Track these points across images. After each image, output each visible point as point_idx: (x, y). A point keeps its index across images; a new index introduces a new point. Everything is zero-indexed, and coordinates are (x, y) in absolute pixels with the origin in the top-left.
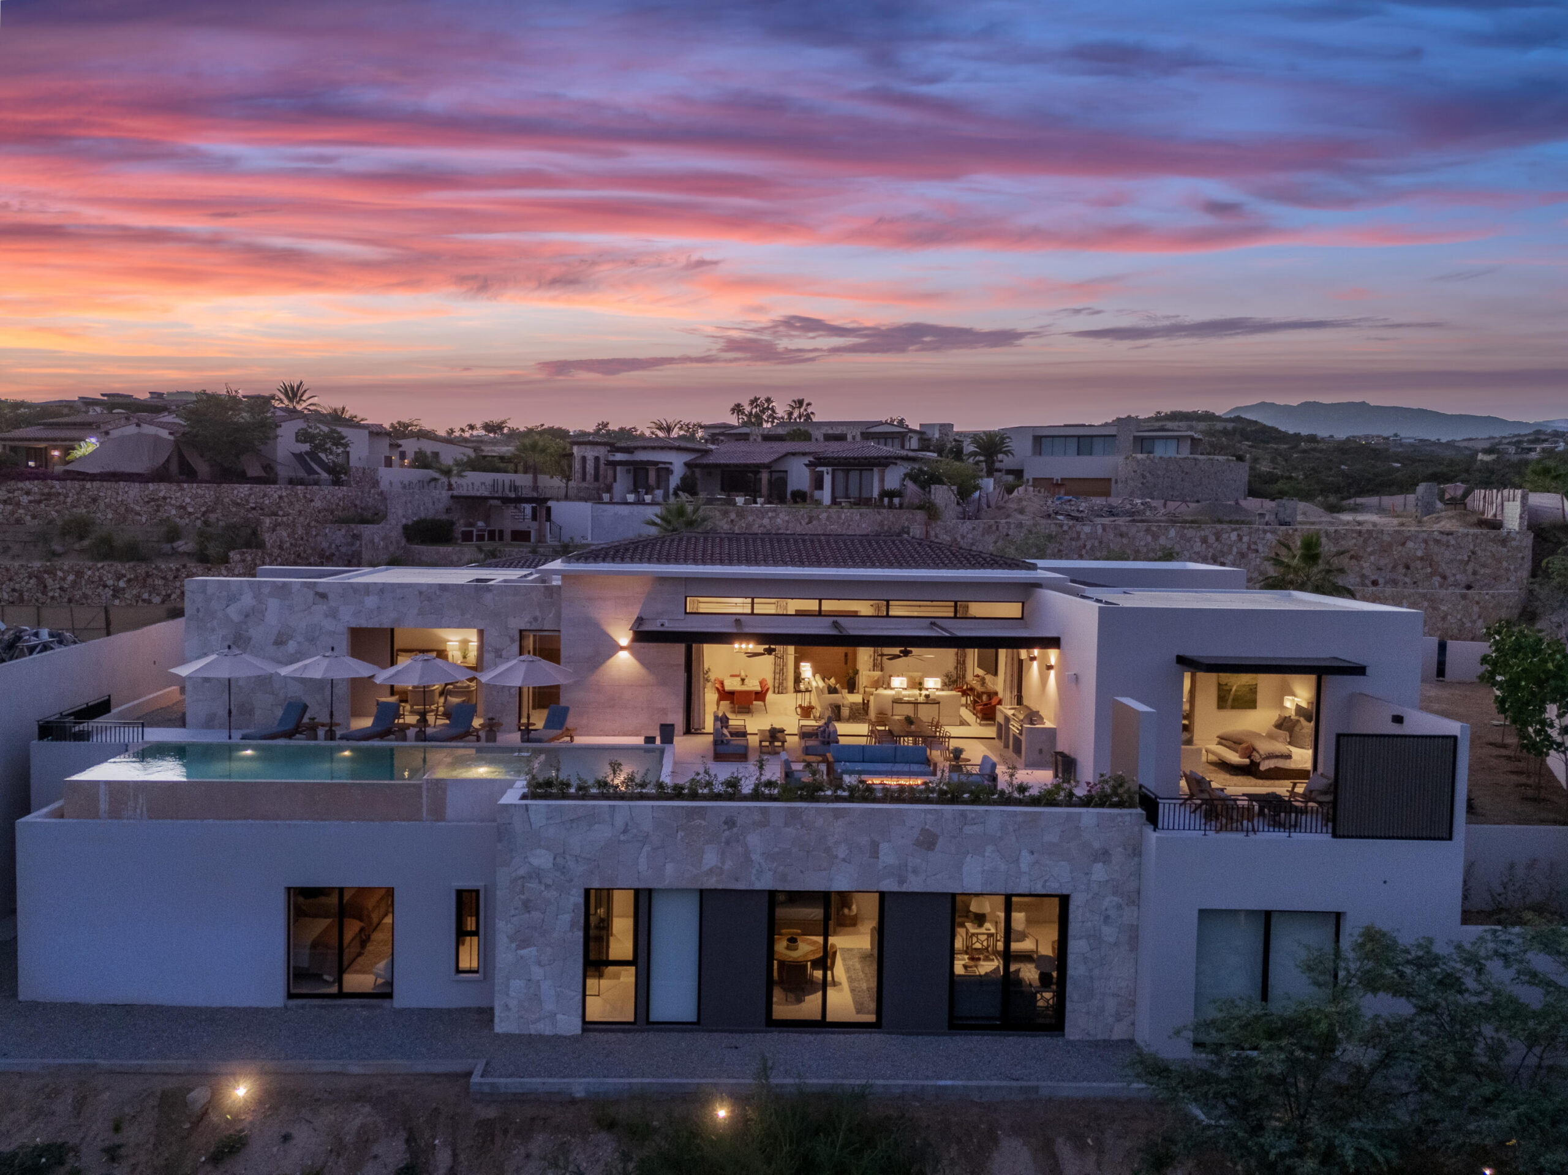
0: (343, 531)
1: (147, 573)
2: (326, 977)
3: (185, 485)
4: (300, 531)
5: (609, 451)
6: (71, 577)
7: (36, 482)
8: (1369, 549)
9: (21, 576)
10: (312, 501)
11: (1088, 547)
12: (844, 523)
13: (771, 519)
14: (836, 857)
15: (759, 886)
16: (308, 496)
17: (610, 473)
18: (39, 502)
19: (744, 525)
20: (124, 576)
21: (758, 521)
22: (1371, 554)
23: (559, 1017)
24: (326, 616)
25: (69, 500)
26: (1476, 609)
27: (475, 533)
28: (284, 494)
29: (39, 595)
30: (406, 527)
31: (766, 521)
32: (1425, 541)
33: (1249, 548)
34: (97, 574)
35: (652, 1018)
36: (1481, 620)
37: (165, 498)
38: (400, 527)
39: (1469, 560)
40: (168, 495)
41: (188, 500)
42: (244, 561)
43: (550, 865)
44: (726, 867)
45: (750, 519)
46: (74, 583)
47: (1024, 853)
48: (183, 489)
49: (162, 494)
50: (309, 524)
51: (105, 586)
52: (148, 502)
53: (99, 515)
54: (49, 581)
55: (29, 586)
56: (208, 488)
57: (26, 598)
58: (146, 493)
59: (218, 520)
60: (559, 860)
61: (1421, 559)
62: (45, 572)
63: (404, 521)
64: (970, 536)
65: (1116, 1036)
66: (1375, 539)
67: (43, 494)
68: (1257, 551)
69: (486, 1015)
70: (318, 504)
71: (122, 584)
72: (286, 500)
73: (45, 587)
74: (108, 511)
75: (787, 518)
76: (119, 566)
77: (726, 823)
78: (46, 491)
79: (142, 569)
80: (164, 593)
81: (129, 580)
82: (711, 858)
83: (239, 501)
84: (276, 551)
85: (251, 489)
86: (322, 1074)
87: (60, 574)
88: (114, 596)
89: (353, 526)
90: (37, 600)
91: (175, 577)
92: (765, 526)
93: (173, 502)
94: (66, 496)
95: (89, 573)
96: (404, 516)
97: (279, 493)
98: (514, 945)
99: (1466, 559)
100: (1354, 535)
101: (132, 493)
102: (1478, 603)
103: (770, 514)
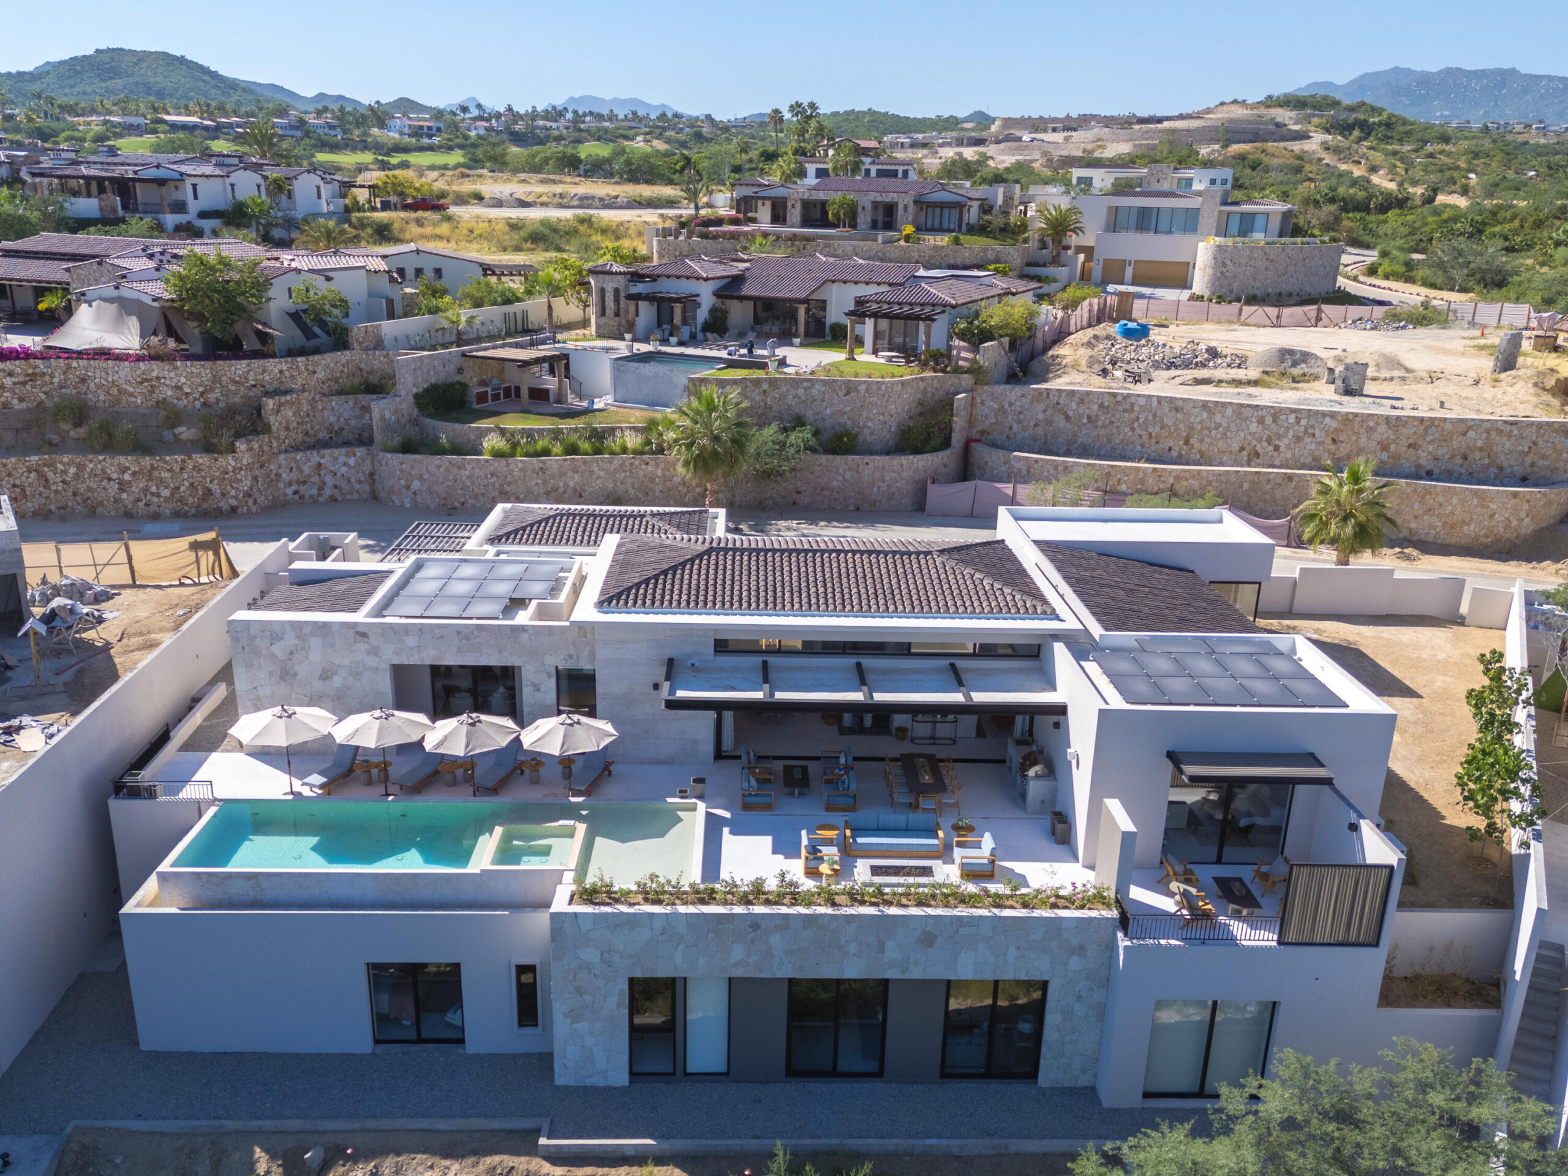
0: (351, 403)
1: (152, 465)
2: (404, 1022)
3: (179, 363)
4: (306, 407)
5: (630, 281)
6: (73, 470)
7: (17, 362)
8: (1429, 438)
9: (20, 471)
10: (314, 372)
11: (1141, 420)
12: (884, 395)
13: (805, 389)
14: (847, 953)
15: (779, 975)
16: (310, 368)
17: (632, 308)
18: (24, 383)
19: (777, 396)
20: (128, 468)
21: (793, 392)
22: (1429, 443)
23: (609, 1073)
24: (368, 654)
25: (56, 380)
26: (1525, 507)
27: (490, 393)
28: (285, 368)
29: (42, 489)
30: (417, 396)
31: (801, 392)
32: (1488, 431)
33: (1306, 432)
34: (99, 466)
35: (689, 1070)
36: (1528, 519)
37: (158, 378)
38: (411, 399)
39: (1529, 452)
40: (161, 375)
41: (183, 380)
42: (251, 449)
43: (598, 960)
44: (751, 960)
45: (784, 389)
46: (77, 476)
47: (1012, 949)
48: (176, 368)
49: (155, 374)
50: (313, 398)
51: (110, 479)
52: (141, 383)
53: (90, 396)
54: (50, 475)
55: (30, 480)
56: (203, 366)
57: (28, 493)
58: (138, 372)
59: (218, 400)
60: (606, 956)
61: (1481, 449)
62: (45, 465)
63: (414, 390)
64: (1018, 403)
65: (1080, 1084)
66: (1436, 427)
67: (28, 375)
68: (1314, 435)
69: (546, 1060)
70: (321, 375)
71: (127, 477)
72: (287, 374)
73: (47, 480)
74: (99, 391)
75: (823, 389)
76: (122, 459)
77: (750, 926)
78: (30, 371)
79: (147, 461)
80: (172, 486)
81: (134, 473)
82: (738, 953)
83: (238, 379)
84: (283, 434)
85: (249, 365)
86: (415, 1130)
87: (60, 466)
88: (121, 490)
89: (360, 397)
90: (40, 495)
91: (182, 469)
92: (799, 397)
93: (168, 382)
94: (52, 376)
95: (91, 465)
96: (414, 385)
97: (279, 367)
98: (569, 1020)
99: (1526, 449)
100: (1416, 423)
101: (122, 374)
102: (1528, 501)
103: (805, 384)
